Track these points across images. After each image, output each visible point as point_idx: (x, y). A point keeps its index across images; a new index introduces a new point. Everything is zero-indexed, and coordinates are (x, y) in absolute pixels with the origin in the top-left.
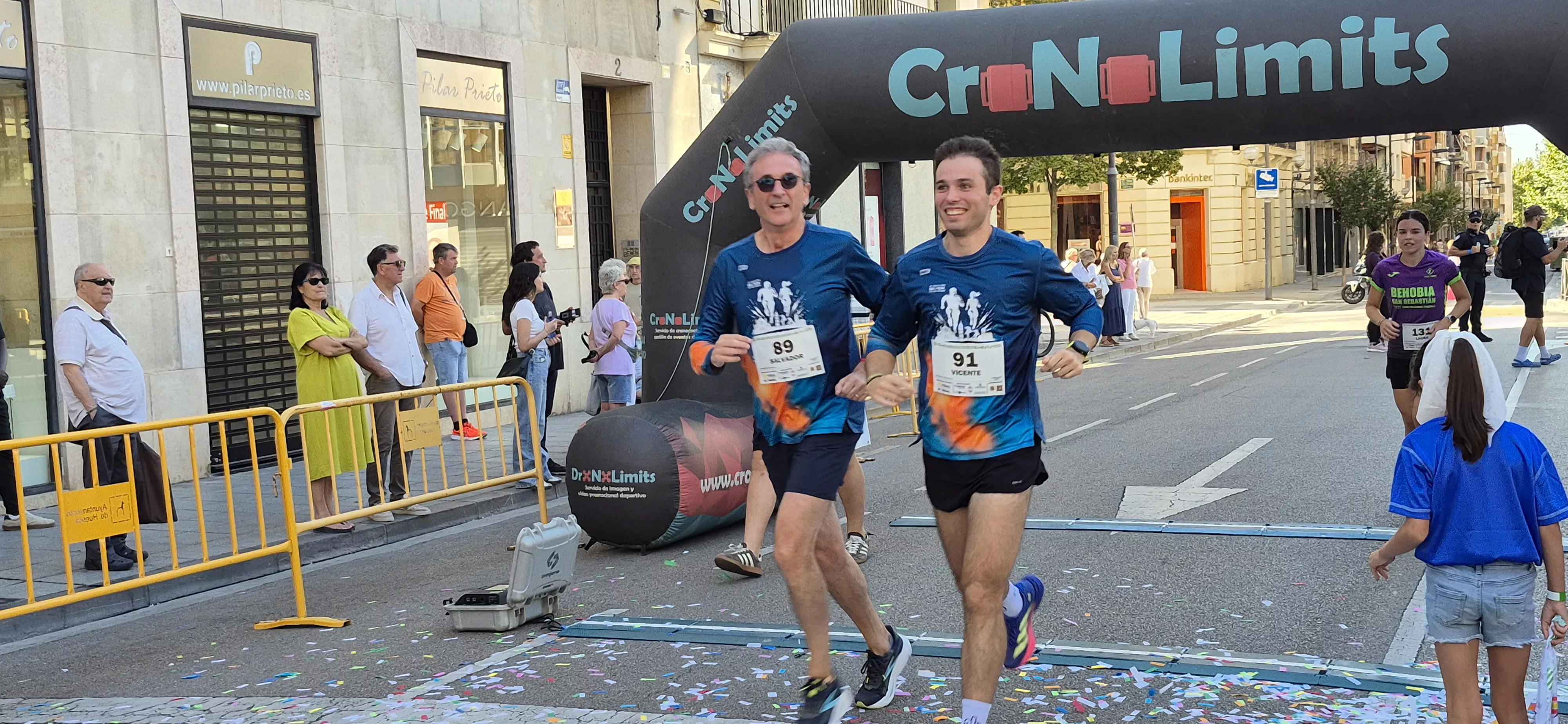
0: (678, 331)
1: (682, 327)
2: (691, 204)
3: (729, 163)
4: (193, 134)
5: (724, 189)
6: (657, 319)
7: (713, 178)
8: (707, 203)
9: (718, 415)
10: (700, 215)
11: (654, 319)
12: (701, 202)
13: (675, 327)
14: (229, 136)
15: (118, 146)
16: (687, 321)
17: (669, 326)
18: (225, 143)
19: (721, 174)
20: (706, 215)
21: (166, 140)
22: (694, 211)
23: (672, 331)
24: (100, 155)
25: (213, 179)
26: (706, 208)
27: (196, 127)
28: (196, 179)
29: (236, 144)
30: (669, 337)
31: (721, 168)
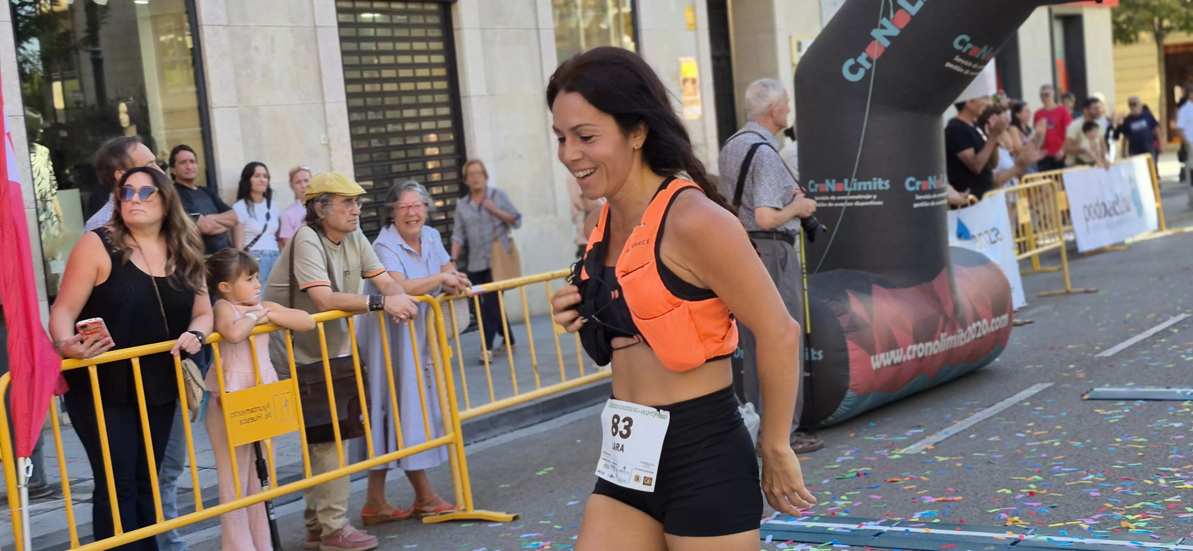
0: (839, 198)
1: (844, 193)
2: (850, 62)
3: (892, 16)
4: (341, 25)
5: (887, 43)
6: (817, 185)
7: (876, 33)
8: (869, 60)
9: (886, 285)
10: (861, 73)
11: (813, 186)
12: (862, 59)
13: (837, 194)
14: (373, 25)
15: (272, 38)
16: (849, 186)
17: (830, 193)
18: (371, 32)
19: (883, 27)
20: (868, 72)
21: (315, 31)
22: (854, 70)
23: (833, 198)
24: (256, 49)
25: (360, 67)
26: (868, 66)
27: (343, 18)
28: (346, 67)
29: (381, 32)
30: (831, 205)
31: (884, 21)
